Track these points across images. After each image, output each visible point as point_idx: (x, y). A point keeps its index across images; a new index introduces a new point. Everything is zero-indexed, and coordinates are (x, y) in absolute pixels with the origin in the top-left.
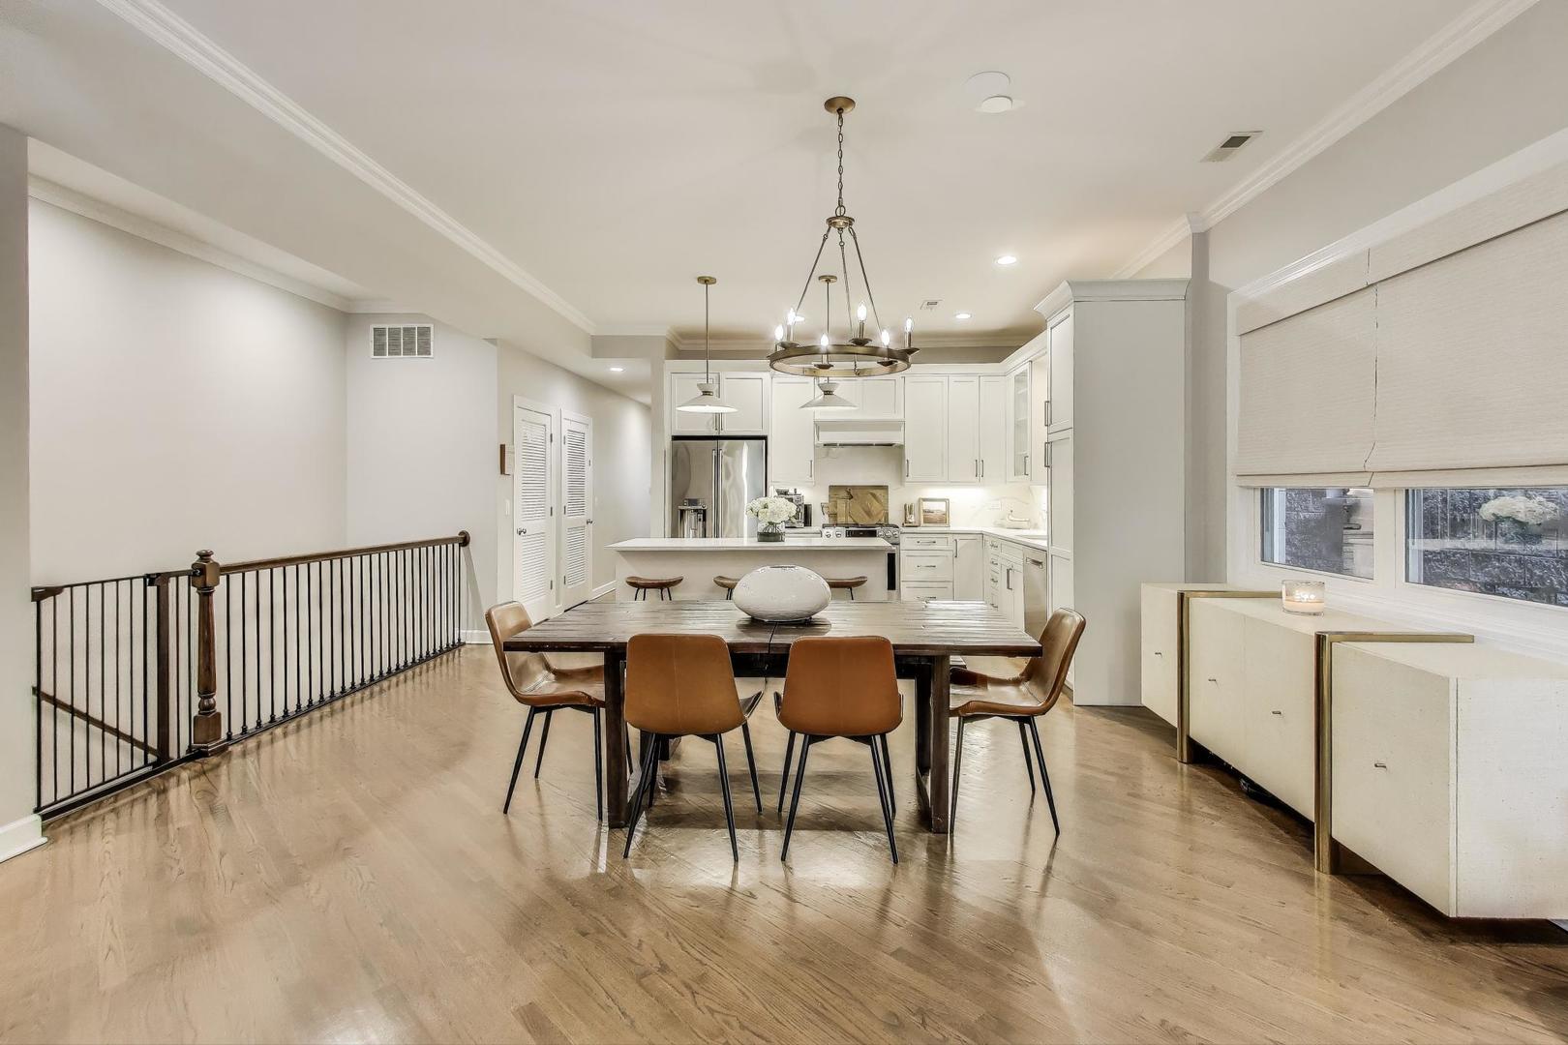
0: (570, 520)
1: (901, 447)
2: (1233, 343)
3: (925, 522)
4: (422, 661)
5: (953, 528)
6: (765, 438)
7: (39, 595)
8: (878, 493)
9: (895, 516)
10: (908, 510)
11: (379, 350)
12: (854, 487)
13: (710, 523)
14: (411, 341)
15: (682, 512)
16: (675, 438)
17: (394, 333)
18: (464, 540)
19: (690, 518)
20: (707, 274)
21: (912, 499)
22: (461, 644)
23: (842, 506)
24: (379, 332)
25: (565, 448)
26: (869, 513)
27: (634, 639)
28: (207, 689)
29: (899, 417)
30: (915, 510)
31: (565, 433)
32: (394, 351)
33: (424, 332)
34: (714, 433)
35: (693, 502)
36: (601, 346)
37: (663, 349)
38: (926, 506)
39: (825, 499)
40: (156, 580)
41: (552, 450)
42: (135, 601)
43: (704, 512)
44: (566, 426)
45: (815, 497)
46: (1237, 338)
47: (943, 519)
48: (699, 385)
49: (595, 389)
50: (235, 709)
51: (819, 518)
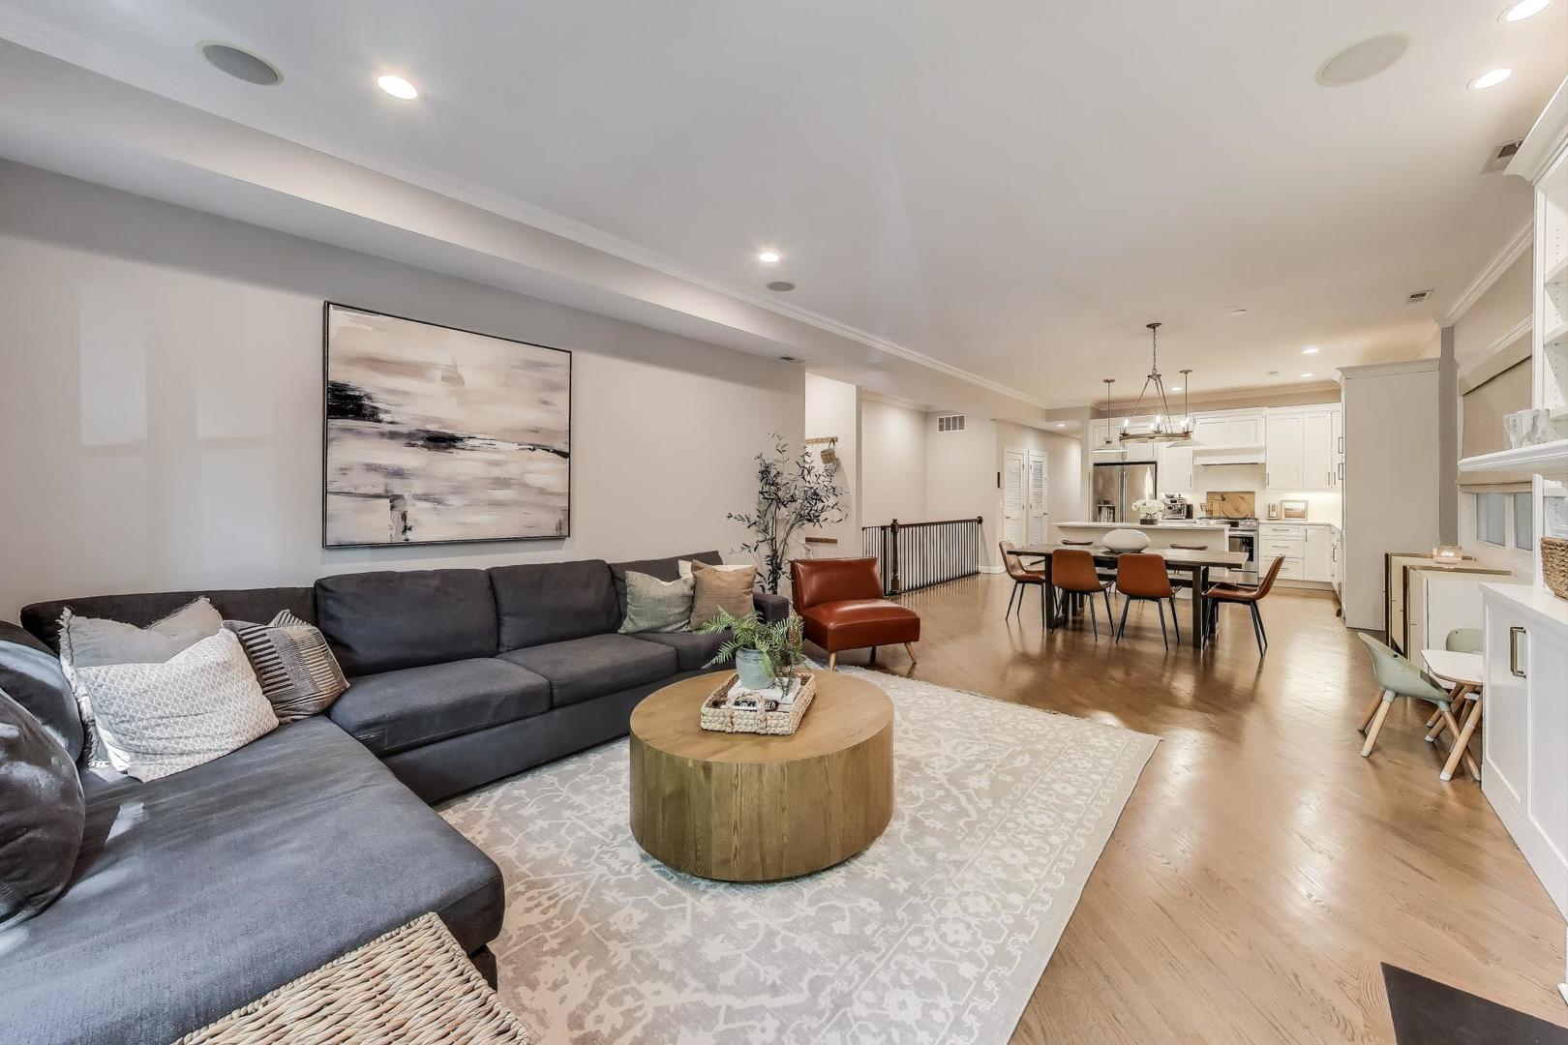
0: (1034, 512)
1: (1264, 465)
2: (1460, 401)
3: (1286, 517)
4: (962, 577)
5: (1310, 521)
6: (1155, 463)
7: (863, 529)
8: (1246, 497)
9: (1260, 511)
10: (1271, 508)
11: (941, 429)
12: (1226, 493)
13: (1118, 515)
14: (958, 422)
15: (1100, 508)
16: (1096, 465)
17: (948, 420)
18: (980, 521)
19: (1105, 512)
20: (1109, 378)
21: (1275, 500)
22: (977, 573)
23: (1216, 506)
24: (941, 420)
25: (1031, 471)
26: (1237, 510)
27: (1055, 552)
28: (895, 571)
29: (1262, 444)
30: (1278, 508)
31: (1031, 463)
32: (948, 429)
33: (962, 419)
34: (1121, 461)
35: (1106, 502)
36: (1051, 415)
37: (1088, 413)
38: (1287, 505)
39: (1204, 501)
40: (883, 528)
41: (1024, 473)
42: (879, 533)
43: (1114, 508)
44: (1031, 459)
45: (1195, 499)
46: (1462, 398)
47: (1302, 515)
48: (1105, 439)
49: (1048, 436)
50: (903, 585)
51: (1198, 512)
